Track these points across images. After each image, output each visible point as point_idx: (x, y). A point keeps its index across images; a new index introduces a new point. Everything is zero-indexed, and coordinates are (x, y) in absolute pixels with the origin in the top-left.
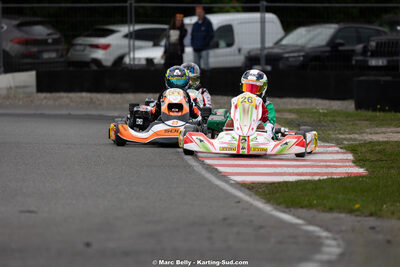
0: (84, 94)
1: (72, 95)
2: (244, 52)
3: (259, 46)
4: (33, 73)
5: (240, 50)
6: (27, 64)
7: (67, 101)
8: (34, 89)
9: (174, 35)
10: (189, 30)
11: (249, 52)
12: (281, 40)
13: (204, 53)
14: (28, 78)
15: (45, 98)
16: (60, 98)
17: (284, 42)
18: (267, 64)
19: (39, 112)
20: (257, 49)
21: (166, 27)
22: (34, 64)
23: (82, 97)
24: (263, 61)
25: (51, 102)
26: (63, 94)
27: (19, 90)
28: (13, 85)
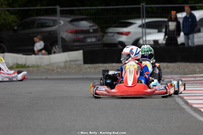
0: (114, 64)
4: (81, 52)
6: (77, 46)
8: (82, 62)
9: (172, 25)
10: (181, 21)
13: (191, 36)
14: (78, 55)
15: (89, 67)
16: (99, 67)
19: (84, 77)
21: (166, 20)
22: (82, 46)
23: (113, 66)
25: (93, 70)
27: (72, 63)
28: (68, 59)
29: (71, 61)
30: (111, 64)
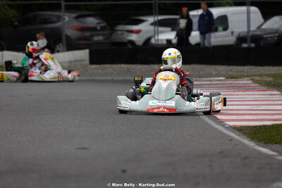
0: (123, 65)
1: (114, 66)
2: (236, 34)
3: (246, 30)
4: (87, 51)
5: (232, 33)
7: (111, 70)
8: (88, 62)
9: (183, 23)
10: (195, 21)
11: (239, 35)
12: (262, 25)
13: (207, 35)
14: (84, 54)
15: (96, 68)
16: (106, 68)
17: (264, 27)
18: (252, 42)
19: (91, 78)
20: (245, 32)
22: (88, 44)
23: (121, 68)
24: (249, 40)
25: (99, 71)
26: (107, 66)
27: (77, 63)
28: (72, 59)
29: (76, 61)
30: (119, 65)
